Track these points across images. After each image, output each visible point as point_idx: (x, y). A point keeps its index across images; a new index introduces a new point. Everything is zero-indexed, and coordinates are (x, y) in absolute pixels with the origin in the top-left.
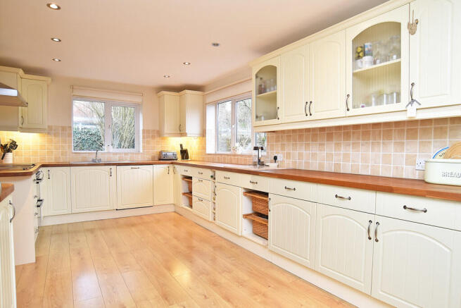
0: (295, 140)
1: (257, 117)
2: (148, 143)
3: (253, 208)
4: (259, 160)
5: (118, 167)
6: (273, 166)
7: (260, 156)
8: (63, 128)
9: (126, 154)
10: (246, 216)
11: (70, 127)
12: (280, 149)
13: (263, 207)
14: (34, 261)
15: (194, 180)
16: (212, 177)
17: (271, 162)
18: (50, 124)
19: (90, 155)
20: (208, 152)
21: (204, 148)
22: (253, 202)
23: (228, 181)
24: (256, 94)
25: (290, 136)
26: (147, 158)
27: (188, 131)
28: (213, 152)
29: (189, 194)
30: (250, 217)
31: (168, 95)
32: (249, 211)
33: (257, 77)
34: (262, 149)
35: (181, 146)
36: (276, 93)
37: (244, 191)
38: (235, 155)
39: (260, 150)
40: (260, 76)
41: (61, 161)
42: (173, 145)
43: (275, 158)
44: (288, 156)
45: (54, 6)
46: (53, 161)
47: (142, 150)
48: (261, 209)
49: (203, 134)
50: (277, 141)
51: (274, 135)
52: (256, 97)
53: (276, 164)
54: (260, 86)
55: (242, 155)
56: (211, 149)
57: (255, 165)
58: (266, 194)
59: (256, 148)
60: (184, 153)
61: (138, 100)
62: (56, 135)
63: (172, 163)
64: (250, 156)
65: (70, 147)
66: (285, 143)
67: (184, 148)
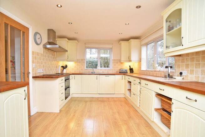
0: (198, 61)
1: (167, 47)
2: (115, 65)
3: (162, 105)
4: (169, 75)
5: (100, 76)
6: (179, 79)
7: (169, 72)
8: (82, 60)
9: (105, 70)
10: (157, 110)
11: (84, 59)
12: (185, 67)
13: (168, 107)
14: (59, 112)
15: (132, 83)
16: (139, 83)
17: (178, 76)
18: (78, 58)
19: (90, 70)
20: (142, 69)
21: (140, 68)
22: (162, 102)
23: (146, 86)
24: (166, 32)
25: (194, 58)
26: (114, 72)
27: (132, 59)
28: (145, 69)
29: (130, 90)
30: (159, 111)
31: (123, 43)
32: (159, 107)
33: (167, 21)
34: (171, 67)
35: (130, 66)
36: (180, 29)
37: (155, 94)
38: (155, 71)
39: (169, 68)
40: (169, 20)
41: (81, 72)
42: (126, 66)
43: (181, 74)
44: (192, 72)
45: (59, 6)
46: (78, 72)
47: (112, 68)
48: (166, 107)
49: (140, 61)
50: (183, 62)
51: (181, 58)
52: (166, 35)
53: (182, 77)
54: (169, 26)
55: (159, 71)
56: (144, 68)
57: (165, 77)
58: (170, 99)
59: (167, 67)
60: (131, 70)
61: (110, 46)
62: (79, 62)
63: (124, 75)
64: (163, 72)
65: (84, 67)
66: (190, 63)
67: (131, 67)
